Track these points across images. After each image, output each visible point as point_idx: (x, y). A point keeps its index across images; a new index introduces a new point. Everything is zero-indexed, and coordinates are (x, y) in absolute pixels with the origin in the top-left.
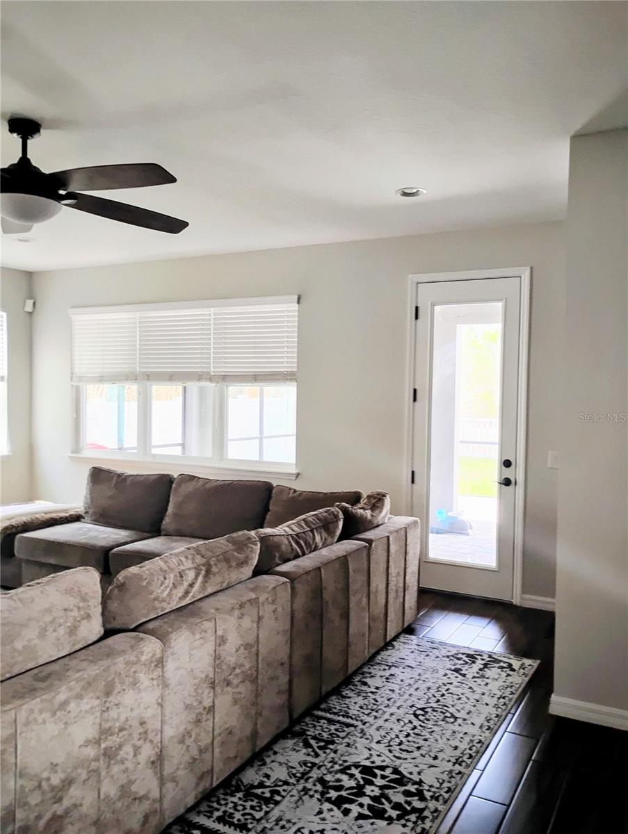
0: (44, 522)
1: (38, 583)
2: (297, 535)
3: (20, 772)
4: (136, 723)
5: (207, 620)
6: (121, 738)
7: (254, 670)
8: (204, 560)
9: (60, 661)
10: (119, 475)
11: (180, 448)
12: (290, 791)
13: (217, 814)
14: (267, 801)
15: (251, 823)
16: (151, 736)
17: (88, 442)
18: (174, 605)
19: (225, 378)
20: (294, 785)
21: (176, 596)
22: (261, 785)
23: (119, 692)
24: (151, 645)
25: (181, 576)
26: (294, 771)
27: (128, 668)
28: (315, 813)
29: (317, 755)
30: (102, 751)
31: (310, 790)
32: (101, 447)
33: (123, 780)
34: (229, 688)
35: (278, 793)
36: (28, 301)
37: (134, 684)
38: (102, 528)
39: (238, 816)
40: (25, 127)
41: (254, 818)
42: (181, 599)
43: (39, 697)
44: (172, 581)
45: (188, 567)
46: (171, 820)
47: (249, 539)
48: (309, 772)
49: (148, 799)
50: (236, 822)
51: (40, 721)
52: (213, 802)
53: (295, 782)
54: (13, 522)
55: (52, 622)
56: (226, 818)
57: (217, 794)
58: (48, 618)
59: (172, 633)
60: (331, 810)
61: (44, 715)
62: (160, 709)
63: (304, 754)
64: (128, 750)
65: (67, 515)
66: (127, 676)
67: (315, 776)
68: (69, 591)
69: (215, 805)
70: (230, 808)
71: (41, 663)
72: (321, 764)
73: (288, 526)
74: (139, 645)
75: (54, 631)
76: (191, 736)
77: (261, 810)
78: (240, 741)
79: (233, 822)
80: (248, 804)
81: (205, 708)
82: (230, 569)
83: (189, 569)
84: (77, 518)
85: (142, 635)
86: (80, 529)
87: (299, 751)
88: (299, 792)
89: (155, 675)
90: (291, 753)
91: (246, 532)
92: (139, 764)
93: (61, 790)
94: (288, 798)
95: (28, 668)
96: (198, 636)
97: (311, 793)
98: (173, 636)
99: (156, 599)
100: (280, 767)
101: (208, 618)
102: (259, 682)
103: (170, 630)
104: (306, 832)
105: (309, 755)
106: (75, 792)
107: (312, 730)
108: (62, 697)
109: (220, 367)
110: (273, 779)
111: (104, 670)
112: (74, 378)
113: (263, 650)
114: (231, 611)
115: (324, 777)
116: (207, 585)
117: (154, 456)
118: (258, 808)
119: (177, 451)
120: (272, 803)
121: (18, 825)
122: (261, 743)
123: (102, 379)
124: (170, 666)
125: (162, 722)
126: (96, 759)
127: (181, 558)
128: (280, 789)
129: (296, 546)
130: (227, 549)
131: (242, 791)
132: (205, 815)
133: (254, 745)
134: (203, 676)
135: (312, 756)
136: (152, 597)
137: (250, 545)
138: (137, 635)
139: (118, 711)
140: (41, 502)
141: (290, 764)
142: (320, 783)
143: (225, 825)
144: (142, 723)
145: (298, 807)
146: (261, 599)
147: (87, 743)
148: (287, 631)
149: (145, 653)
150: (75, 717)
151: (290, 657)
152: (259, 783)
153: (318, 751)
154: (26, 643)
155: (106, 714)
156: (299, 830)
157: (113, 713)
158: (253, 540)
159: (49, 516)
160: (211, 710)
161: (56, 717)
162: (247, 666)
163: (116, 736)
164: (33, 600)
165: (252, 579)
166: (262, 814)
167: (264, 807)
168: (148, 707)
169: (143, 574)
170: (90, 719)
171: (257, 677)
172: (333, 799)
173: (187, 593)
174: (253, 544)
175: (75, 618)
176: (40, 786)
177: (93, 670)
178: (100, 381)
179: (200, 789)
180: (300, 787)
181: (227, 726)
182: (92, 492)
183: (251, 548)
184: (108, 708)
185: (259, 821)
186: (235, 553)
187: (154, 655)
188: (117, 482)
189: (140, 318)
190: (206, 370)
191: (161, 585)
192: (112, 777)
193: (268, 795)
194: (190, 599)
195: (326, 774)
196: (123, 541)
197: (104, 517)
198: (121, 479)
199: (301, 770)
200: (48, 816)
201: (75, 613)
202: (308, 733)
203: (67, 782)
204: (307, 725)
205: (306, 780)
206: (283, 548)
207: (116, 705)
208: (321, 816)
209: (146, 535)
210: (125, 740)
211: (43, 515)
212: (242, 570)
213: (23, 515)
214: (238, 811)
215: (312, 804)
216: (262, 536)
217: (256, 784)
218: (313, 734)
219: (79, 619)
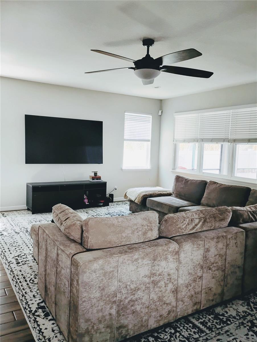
0: (158, 195)
1: (134, 214)
2: (253, 212)
3: (119, 280)
4: (166, 274)
5: (201, 240)
6: (159, 278)
7: (223, 266)
8: (203, 216)
9: (138, 244)
10: (186, 179)
11: (219, 170)
12: (235, 322)
13: (200, 320)
14: (224, 322)
15: (214, 329)
16: (173, 281)
17: (179, 166)
18: (187, 232)
19: (235, 141)
20: (238, 319)
21: (189, 228)
22: (223, 315)
23: (159, 260)
24: (174, 245)
25: (192, 221)
26: (239, 314)
27: (163, 252)
28: (245, 334)
29: (252, 310)
30: (151, 281)
31: (245, 324)
32: (185, 168)
33: (160, 294)
34: (210, 271)
35: (230, 321)
36: (160, 111)
37: (166, 259)
38: (178, 200)
39: (209, 324)
40: (148, 42)
41: (216, 327)
42: (191, 230)
43: (127, 255)
44: (187, 222)
45: (196, 217)
46: (181, 317)
47: (227, 210)
48: (247, 316)
49: (171, 305)
50: (208, 326)
51: (127, 263)
52: (200, 315)
53: (239, 319)
54: (147, 193)
55: (137, 229)
56: (204, 323)
57: (203, 313)
58: (135, 227)
59: (183, 242)
60: (253, 335)
61: (129, 262)
62: (177, 272)
63: (246, 308)
64: (162, 283)
65: (166, 193)
66: (163, 255)
67: (249, 319)
68: (144, 219)
69: (201, 317)
70: (207, 320)
71: (132, 243)
72: (253, 315)
73: (250, 207)
74: (169, 244)
75: (138, 232)
76: (191, 286)
77: (220, 325)
78: (215, 294)
79: (207, 326)
80: (215, 321)
81: (198, 276)
82: (215, 221)
83: (196, 218)
84: (169, 195)
85: (171, 241)
86: (170, 199)
87: (244, 306)
88: (239, 323)
89: (175, 257)
90: (240, 306)
91: (226, 207)
92: (167, 290)
93: (135, 291)
94: (233, 324)
95: (127, 244)
96: (196, 246)
97: (245, 325)
98: (184, 244)
99: (179, 228)
100: (233, 310)
101: (201, 239)
102: (226, 272)
103: (183, 241)
104: (238, 341)
105: (248, 309)
106: (140, 294)
107: (253, 299)
108: (136, 257)
109: (233, 136)
110: (229, 314)
111: (153, 251)
112: (174, 141)
113: (229, 259)
114: (213, 239)
115: (253, 320)
116: (203, 226)
117: (204, 173)
118: (219, 324)
119: (217, 172)
120: (226, 324)
121: (117, 298)
122: (226, 298)
123: (184, 141)
124: (182, 255)
125: (178, 277)
126: (149, 284)
127: (193, 213)
128: (231, 319)
129: (252, 217)
130: (215, 213)
131: (214, 315)
132: (196, 319)
133: (222, 298)
134: (198, 263)
135: (250, 310)
136: (178, 227)
137: (227, 213)
138: (170, 241)
139: (158, 267)
140: (159, 187)
141: (238, 310)
142: (250, 322)
143: (203, 326)
144: (169, 275)
145: (237, 329)
146: (229, 237)
147: (146, 276)
148: (243, 253)
149: (171, 248)
150: (141, 265)
151: (244, 265)
152: (222, 314)
153: (253, 309)
154: (126, 235)
155: (153, 268)
156: (235, 339)
157: (157, 268)
158: (228, 211)
159: (160, 193)
160: (201, 277)
161: (134, 264)
162: (220, 264)
163: (157, 277)
164: (131, 220)
165: (227, 228)
166: (220, 326)
167: (222, 325)
168: (172, 269)
169: (175, 217)
170: (146, 268)
171: (225, 270)
172: (255, 331)
173: (194, 228)
174: (228, 212)
175: (146, 229)
176: (126, 287)
177: (149, 250)
178: (184, 142)
179: (195, 308)
180: (240, 321)
181: (208, 286)
182: (175, 185)
183: (227, 214)
184: (154, 265)
185: (218, 329)
186: (219, 215)
187: (175, 249)
188: (185, 182)
189: (201, 116)
190: (227, 137)
191: (182, 223)
192: (155, 292)
193: (225, 320)
194: (195, 231)
195: (255, 320)
196: (184, 205)
197: (179, 196)
198: (187, 181)
199: (243, 314)
200: (129, 299)
201: (146, 227)
202: (251, 300)
203: (137, 288)
204: (251, 297)
205: (244, 320)
206: (245, 217)
207: (158, 265)
208: (247, 336)
209: (194, 204)
210: (161, 279)
211: (158, 192)
212: (222, 223)
213: (151, 191)
214: (210, 322)
215: (244, 330)
216: (234, 209)
217: (221, 314)
218: (253, 301)
219: (147, 230)
